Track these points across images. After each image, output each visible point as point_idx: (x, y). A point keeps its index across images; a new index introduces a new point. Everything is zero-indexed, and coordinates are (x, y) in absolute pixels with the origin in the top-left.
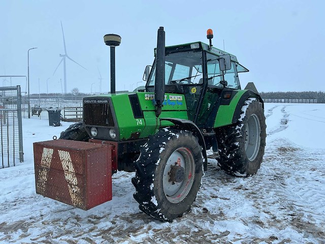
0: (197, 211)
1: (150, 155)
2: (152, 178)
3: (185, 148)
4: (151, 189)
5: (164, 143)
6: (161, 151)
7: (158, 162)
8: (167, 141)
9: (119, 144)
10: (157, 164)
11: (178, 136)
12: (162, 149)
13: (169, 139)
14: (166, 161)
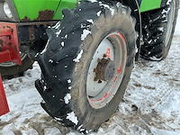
0: (126, 110)
1: (63, 44)
2: (68, 85)
3: (119, 34)
4: (67, 102)
5: (91, 21)
6: (83, 37)
7: (79, 56)
8: (95, 18)
9: (19, 27)
10: (76, 60)
11: (113, 11)
12: (86, 32)
13: (98, 14)
14: (93, 54)
